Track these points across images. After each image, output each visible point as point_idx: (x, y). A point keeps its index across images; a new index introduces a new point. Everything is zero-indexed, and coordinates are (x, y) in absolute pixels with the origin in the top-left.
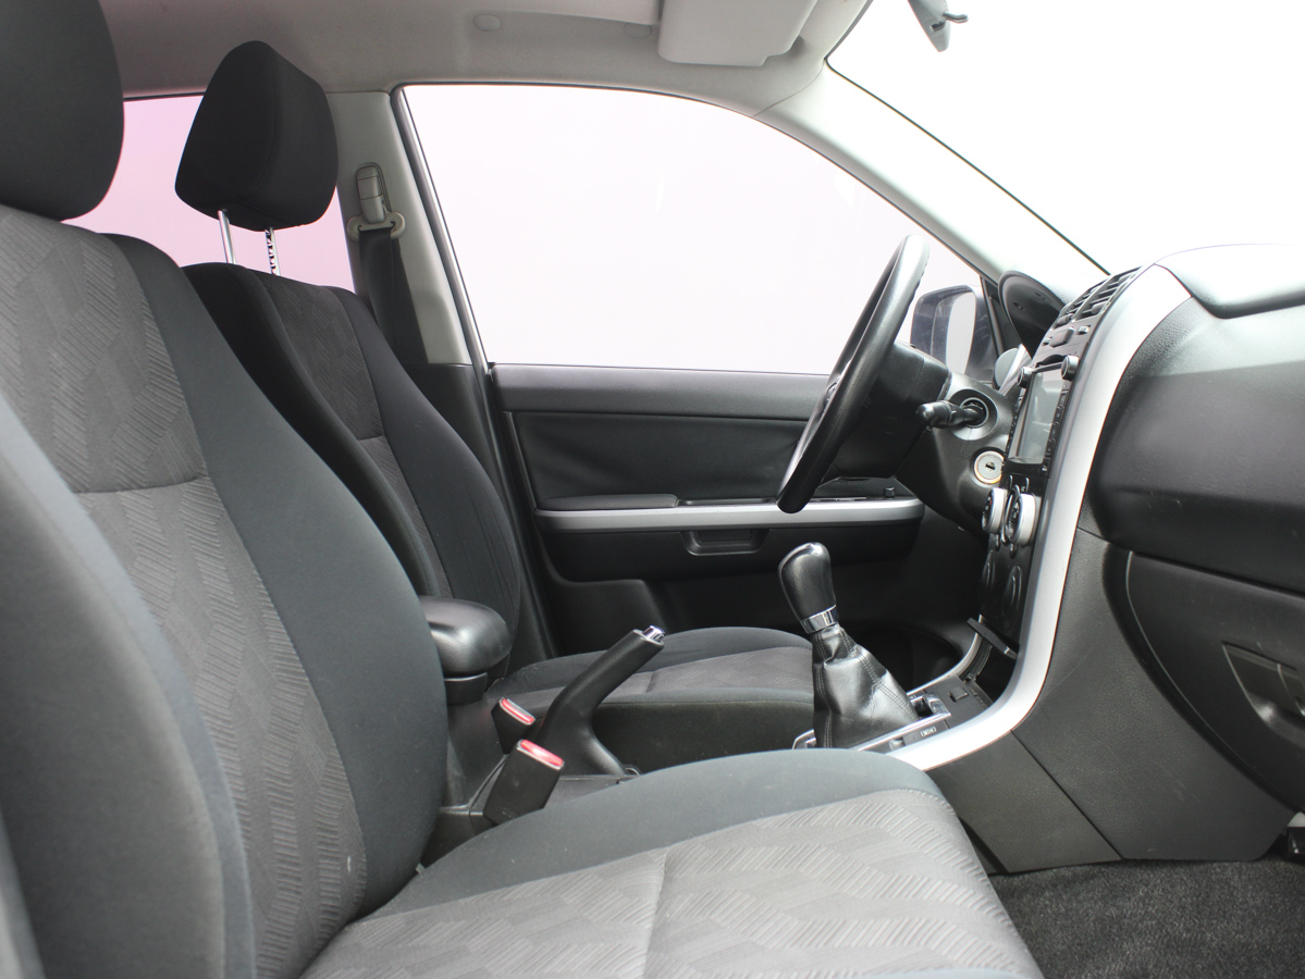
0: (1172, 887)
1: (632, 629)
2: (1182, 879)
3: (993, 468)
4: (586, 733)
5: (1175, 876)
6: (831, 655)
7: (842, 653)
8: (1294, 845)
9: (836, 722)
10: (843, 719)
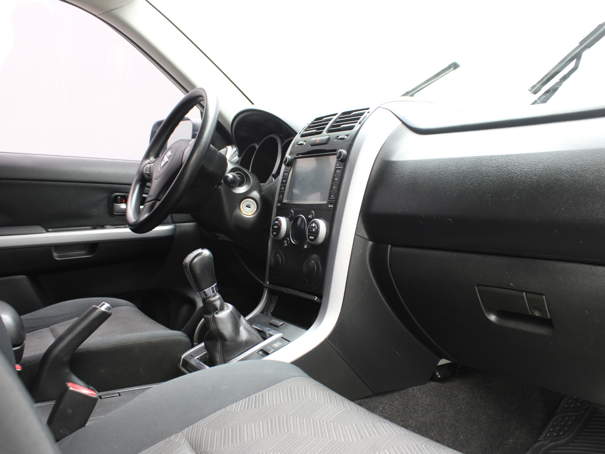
0: (393, 402)
1: (92, 305)
2: (396, 398)
3: (250, 207)
4: (67, 370)
5: (393, 397)
6: (217, 310)
7: (222, 309)
8: (438, 374)
9: (223, 346)
10: (228, 343)
